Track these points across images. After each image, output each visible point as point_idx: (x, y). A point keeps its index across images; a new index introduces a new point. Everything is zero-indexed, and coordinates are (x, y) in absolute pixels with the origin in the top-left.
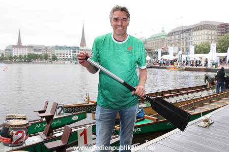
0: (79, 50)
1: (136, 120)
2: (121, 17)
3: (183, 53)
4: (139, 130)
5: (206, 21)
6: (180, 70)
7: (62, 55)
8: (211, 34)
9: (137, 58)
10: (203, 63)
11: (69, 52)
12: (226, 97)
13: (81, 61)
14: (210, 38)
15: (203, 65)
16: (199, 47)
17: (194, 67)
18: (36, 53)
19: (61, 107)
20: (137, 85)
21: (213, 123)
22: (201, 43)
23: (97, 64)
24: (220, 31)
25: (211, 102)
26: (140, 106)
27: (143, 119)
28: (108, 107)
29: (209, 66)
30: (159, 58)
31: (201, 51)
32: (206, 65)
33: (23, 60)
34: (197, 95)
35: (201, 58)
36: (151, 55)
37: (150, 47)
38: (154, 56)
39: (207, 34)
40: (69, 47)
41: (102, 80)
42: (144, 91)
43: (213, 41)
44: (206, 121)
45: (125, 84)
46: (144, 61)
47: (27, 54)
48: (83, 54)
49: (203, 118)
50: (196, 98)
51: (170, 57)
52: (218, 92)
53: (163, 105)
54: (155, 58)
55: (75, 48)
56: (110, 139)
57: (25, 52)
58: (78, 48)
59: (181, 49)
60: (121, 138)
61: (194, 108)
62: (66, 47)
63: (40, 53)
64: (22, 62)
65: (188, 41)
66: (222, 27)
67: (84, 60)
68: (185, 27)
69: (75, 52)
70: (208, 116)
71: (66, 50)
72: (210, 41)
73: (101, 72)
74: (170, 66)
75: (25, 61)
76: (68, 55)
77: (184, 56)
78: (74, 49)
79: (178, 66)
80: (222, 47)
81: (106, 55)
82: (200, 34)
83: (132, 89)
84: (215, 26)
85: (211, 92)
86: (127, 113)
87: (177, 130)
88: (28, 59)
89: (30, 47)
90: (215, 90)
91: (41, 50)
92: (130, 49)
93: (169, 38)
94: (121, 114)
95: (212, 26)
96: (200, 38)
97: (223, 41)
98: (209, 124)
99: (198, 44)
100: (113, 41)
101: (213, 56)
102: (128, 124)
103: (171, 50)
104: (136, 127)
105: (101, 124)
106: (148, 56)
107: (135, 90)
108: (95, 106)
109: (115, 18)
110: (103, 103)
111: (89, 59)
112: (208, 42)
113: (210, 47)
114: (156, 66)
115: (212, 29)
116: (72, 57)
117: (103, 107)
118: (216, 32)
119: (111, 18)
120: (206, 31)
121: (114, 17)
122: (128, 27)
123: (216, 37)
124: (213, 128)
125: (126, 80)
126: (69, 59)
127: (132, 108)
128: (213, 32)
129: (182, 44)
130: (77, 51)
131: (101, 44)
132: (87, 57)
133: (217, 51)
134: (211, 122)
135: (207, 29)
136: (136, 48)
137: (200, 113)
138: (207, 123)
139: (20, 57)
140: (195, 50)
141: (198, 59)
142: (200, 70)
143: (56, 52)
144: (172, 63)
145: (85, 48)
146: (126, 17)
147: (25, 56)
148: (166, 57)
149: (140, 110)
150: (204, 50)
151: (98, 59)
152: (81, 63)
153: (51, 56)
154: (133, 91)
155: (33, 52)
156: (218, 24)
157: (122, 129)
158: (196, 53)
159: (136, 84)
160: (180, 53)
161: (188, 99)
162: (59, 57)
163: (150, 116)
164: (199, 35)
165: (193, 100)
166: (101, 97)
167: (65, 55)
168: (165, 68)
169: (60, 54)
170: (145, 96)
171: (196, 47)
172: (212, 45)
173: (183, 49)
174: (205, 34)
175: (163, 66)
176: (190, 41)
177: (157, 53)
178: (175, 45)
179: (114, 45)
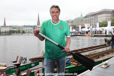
1: (65, 65)
3: (93, 27)
4: (67, 71)
5: (104, 9)
6: (92, 36)
7: (28, 30)
8: (108, 16)
10: (104, 32)
14: (107, 18)
15: (104, 33)
16: (102, 23)
17: (99, 34)
18: (14, 30)
19: (25, 59)
21: (110, 65)
22: (103, 21)
23: (44, 36)
24: (112, 14)
25: (108, 54)
26: (68, 57)
27: (70, 65)
28: (50, 58)
29: (108, 34)
30: (80, 30)
31: (103, 26)
32: (106, 33)
33: (7, 34)
34: (101, 50)
35: (103, 29)
37: (74, 24)
39: (106, 16)
40: (31, 26)
42: (69, 49)
43: (109, 20)
44: (106, 64)
46: (69, 33)
47: (9, 31)
49: (104, 63)
50: (100, 52)
51: (86, 29)
54: (77, 30)
55: (34, 26)
57: (8, 29)
58: (36, 26)
59: (92, 25)
61: (99, 58)
62: (30, 26)
63: (16, 30)
64: (6, 35)
65: (95, 20)
67: (37, 34)
68: (93, 13)
69: (35, 28)
70: (107, 62)
71: (30, 27)
72: (107, 20)
73: (46, 40)
74: (86, 34)
75: (8, 34)
76: (31, 30)
77: (94, 29)
78: (34, 27)
79: (91, 34)
84: (110, 12)
85: (108, 48)
86: (60, 62)
87: (89, 70)
89: (10, 27)
91: (16, 28)
95: (108, 12)
98: (108, 66)
99: (101, 22)
100: (52, 24)
101: (109, 28)
103: (86, 25)
104: (66, 69)
105: (47, 68)
106: (74, 29)
108: (44, 58)
109: (52, 12)
112: (107, 21)
113: (107, 23)
114: (78, 34)
115: (108, 13)
116: (33, 31)
118: (110, 15)
119: (50, 12)
120: (105, 15)
121: (52, 11)
123: (111, 18)
126: (31, 32)
128: (109, 15)
129: (92, 22)
131: (46, 25)
133: (111, 25)
134: (109, 65)
135: (106, 13)
137: (102, 60)
138: (106, 66)
139: (5, 32)
140: (99, 25)
142: (103, 36)
143: (24, 29)
144: (87, 33)
146: (58, 11)
147: (8, 31)
148: (84, 29)
149: (68, 59)
150: (104, 25)
151: (44, 33)
153: (22, 31)
154: (63, 50)
155: (12, 29)
156: (112, 11)
158: (100, 27)
159: (65, 46)
160: (91, 27)
161: (96, 53)
162: (26, 32)
163: (74, 63)
164: (101, 17)
165: (98, 53)
167: (29, 30)
168: (83, 36)
169: (27, 30)
171: (100, 24)
172: (108, 22)
173: (93, 25)
174: (104, 16)
175: (82, 35)
176: (97, 20)
177: (79, 27)
178: (88, 23)
179: (52, 26)
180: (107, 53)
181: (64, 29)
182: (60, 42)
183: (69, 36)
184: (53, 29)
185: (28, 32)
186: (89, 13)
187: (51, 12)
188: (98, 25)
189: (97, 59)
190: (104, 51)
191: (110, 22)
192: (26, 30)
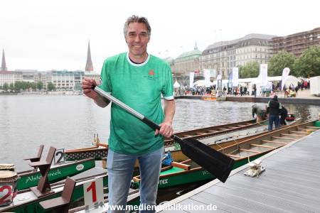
0: (83, 75)
1: (161, 169)
2: (139, 30)
3: (224, 78)
4: (165, 182)
5: (252, 35)
6: (220, 100)
7: (61, 83)
8: (260, 52)
9: (161, 85)
10: (250, 90)
11: (70, 78)
12: (281, 136)
13: (87, 90)
14: (259, 56)
15: (251, 93)
16: (245, 69)
17: (239, 96)
18: (26, 81)
19: (60, 152)
20: (162, 122)
21: (264, 170)
22: (248, 64)
23: (107, 95)
24: (272, 48)
25: (262, 143)
26: (167, 150)
27: (171, 168)
28: (124, 151)
29: (259, 95)
30: (191, 85)
31: (247, 74)
32: (254, 93)
33: (9, 90)
34: (243, 134)
35: (247, 83)
36: (180, 81)
37: (178, 69)
38: (184, 81)
39: (256, 52)
40: (71, 72)
41: (114, 115)
42: (171, 129)
43: (264, 61)
44: (255, 168)
45: (145, 120)
46: (170, 89)
47: (14, 83)
48: (89, 81)
49: (251, 164)
50: (242, 137)
51: (205, 83)
52: (271, 129)
53: (197, 148)
54: (185, 85)
55: (79, 73)
56: (127, 194)
57: (12, 80)
58: (83, 73)
59: (221, 72)
60: (141, 193)
61: (239, 151)
62: (67, 72)
63: (31, 81)
64: (7, 93)
65: (230, 61)
66: (275, 42)
67: (90, 89)
68: (225, 42)
69: (79, 78)
70: (257, 161)
71: (67, 75)
72: (259, 61)
73: (114, 105)
74: (205, 95)
75: (11, 92)
76: (70, 83)
77: (225, 82)
78: (78, 75)
79: (217, 95)
80: (276, 69)
81: (120, 82)
82: (246, 51)
83: (154, 127)
84: (265, 40)
85: (261, 129)
86: (148, 160)
87: (217, 181)
88: (15, 89)
89: (18, 73)
90: (267, 127)
91: (32, 76)
92: (151, 74)
93: (203, 58)
94: (142, 160)
95: (261, 40)
96: (245, 57)
97: (276, 60)
98: (259, 172)
99: (243, 65)
101: (263, 82)
102: (150, 174)
103: (207, 73)
104: (162, 178)
105: (113, 174)
106: (176, 82)
107: (159, 128)
108: (106, 150)
109: (130, 33)
110: (116, 146)
111: (97, 88)
112: (257, 62)
113: (258, 69)
114: (187, 95)
115: (262, 45)
116: (74, 85)
117: (117, 152)
118: (267, 48)
119: (125, 33)
120: (253, 48)
121: (130, 31)
122: (148, 44)
123: (267, 56)
124: (265, 178)
125: (147, 115)
126: (71, 88)
127: (156, 153)
128: (263, 49)
129: (221, 65)
130: (81, 77)
131: (113, 67)
132: (93, 85)
133: (269, 75)
134: (262, 170)
135: (258, 45)
136: (160, 72)
137: (247, 158)
138: (256, 172)
139: (6, 87)
140: (239, 73)
141: (244, 85)
142: (247, 100)
143: (53, 79)
144: (209, 91)
145: (91, 73)
146: (145, 31)
147: (12, 85)
148: (200, 83)
149: (167, 155)
150: (252, 73)
151: (109, 88)
152: (86, 93)
153: (47, 84)
154: (157, 130)
155: (21, 80)
156: (270, 38)
157: (143, 181)
158: (240, 77)
159: (160, 120)
160: (220, 77)
161: (231, 139)
162: (57, 86)
163: (180, 164)
164: (245, 53)
165: (238, 140)
166: (114, 139)
167: (66, 83)
168: (200, 98)
169: (59, 82)
170: (172, 137)
171: (240, 69)
172: (262, 66)
173: (223, 72)
174: (252, 52)
175: (197, 95)
176: (233, 61)
177: (188, 78)
178: (213, 67)
179: (129, 69)
180: (260, 140)
181: (161, 79)
182: (149, 112)
183: (172, 98)
184: (130, 77)
185: (63, 88)
186: (215, 44)
187: (128, 33)
188: (235, 71)
189: (234, 154)
190: (251, 135)
191: (266, 66)
192: (57, 83)
